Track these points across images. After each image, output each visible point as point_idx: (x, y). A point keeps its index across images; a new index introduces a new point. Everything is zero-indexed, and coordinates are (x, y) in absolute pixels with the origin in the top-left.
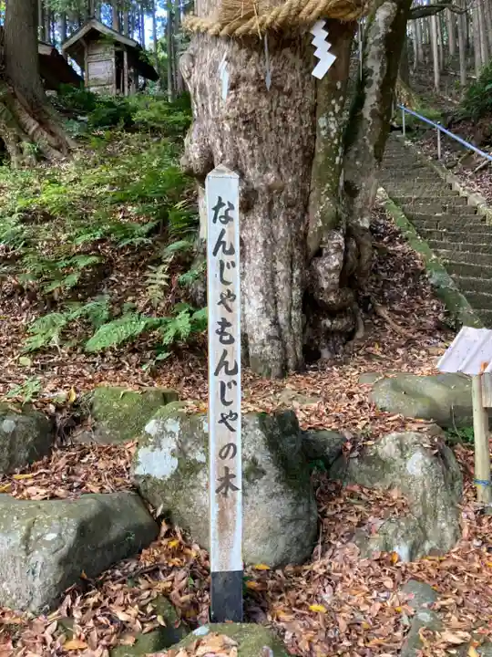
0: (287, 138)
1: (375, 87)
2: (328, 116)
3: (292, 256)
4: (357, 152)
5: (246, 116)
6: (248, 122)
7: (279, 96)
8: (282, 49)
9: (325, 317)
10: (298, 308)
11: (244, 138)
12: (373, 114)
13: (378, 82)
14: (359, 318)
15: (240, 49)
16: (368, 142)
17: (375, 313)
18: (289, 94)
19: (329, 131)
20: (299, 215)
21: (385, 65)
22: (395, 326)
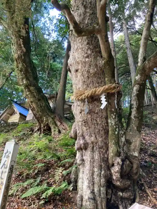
0: (98, 126)
1: (135, 109)
2: (111, 119)
3: (101, 166)
4: (130, 130)
5: (85, 120)
6: (85, 122)
7: (94, 114)
8: (94, 101)
9: (119, 191)
10: (104, 186)
11: (85, 127)
12: (135, 117)
13: (136, 107)
14: (137, 193)
15: (82, 103)
16: (134, 126)
17: (145, 191)
18: (97, 113)
19: (112, 124)
20: (104, 151)
21: (138, 102)
22: (152, 198)
